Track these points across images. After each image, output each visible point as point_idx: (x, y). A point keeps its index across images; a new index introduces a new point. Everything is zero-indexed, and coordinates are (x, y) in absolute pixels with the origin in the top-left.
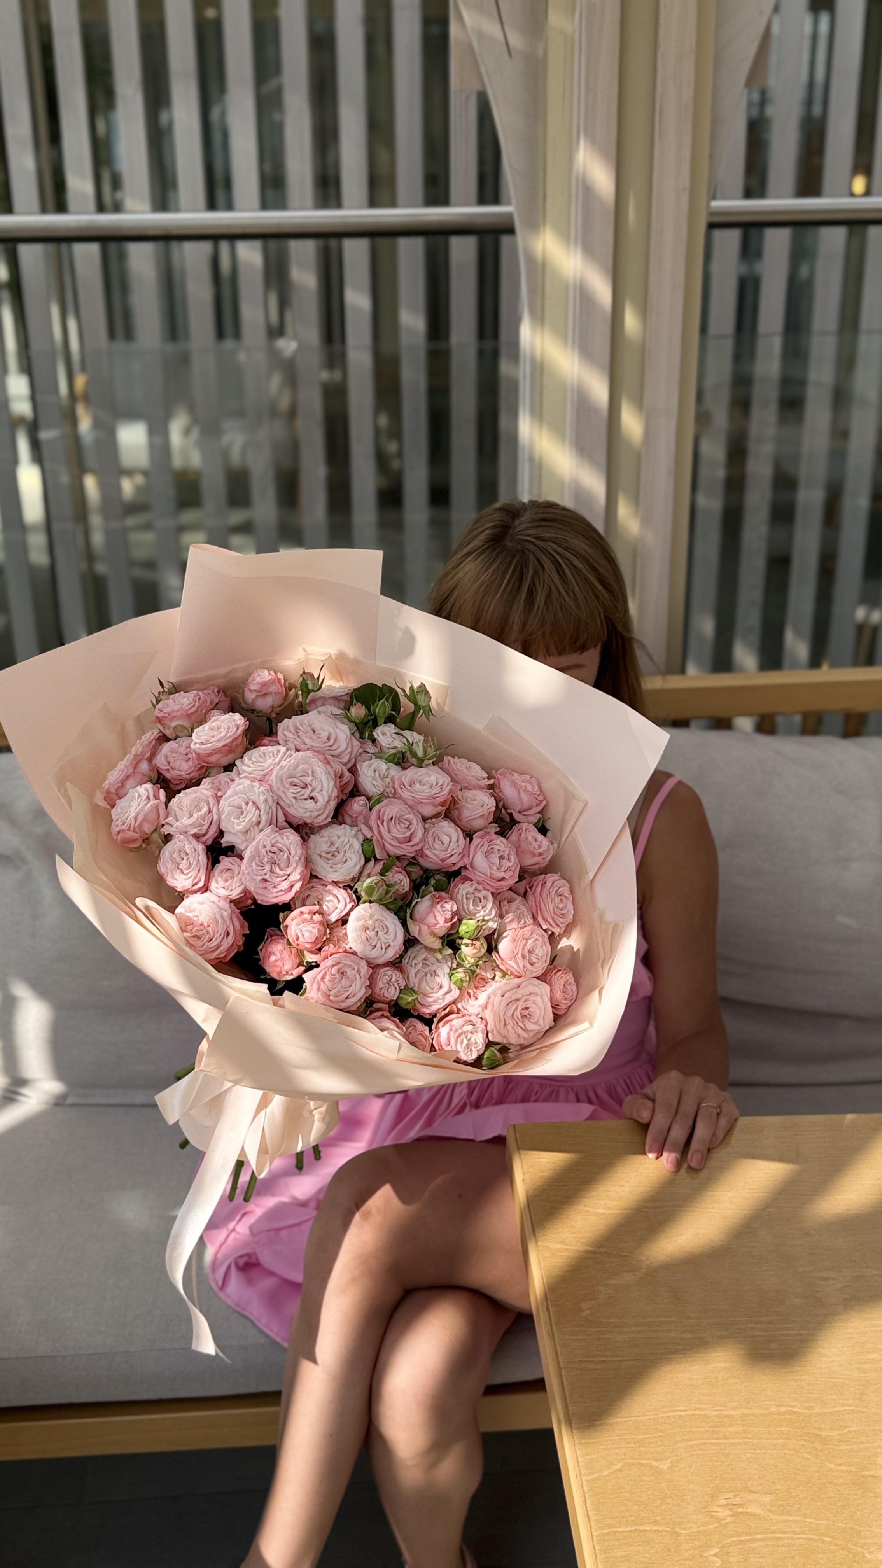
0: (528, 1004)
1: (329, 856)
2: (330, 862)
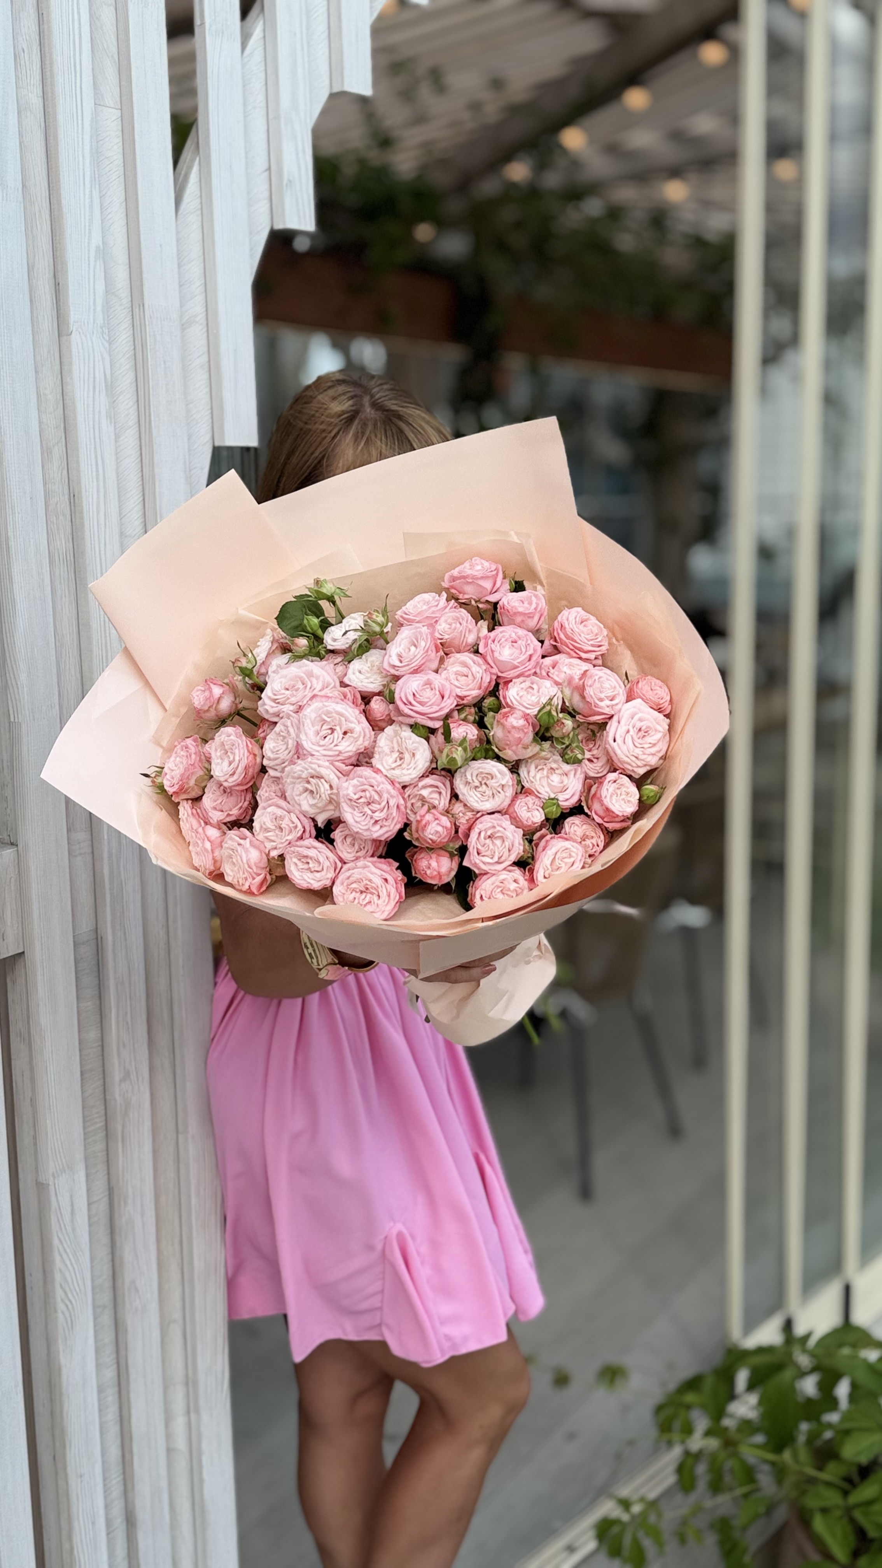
0: (639, 725)
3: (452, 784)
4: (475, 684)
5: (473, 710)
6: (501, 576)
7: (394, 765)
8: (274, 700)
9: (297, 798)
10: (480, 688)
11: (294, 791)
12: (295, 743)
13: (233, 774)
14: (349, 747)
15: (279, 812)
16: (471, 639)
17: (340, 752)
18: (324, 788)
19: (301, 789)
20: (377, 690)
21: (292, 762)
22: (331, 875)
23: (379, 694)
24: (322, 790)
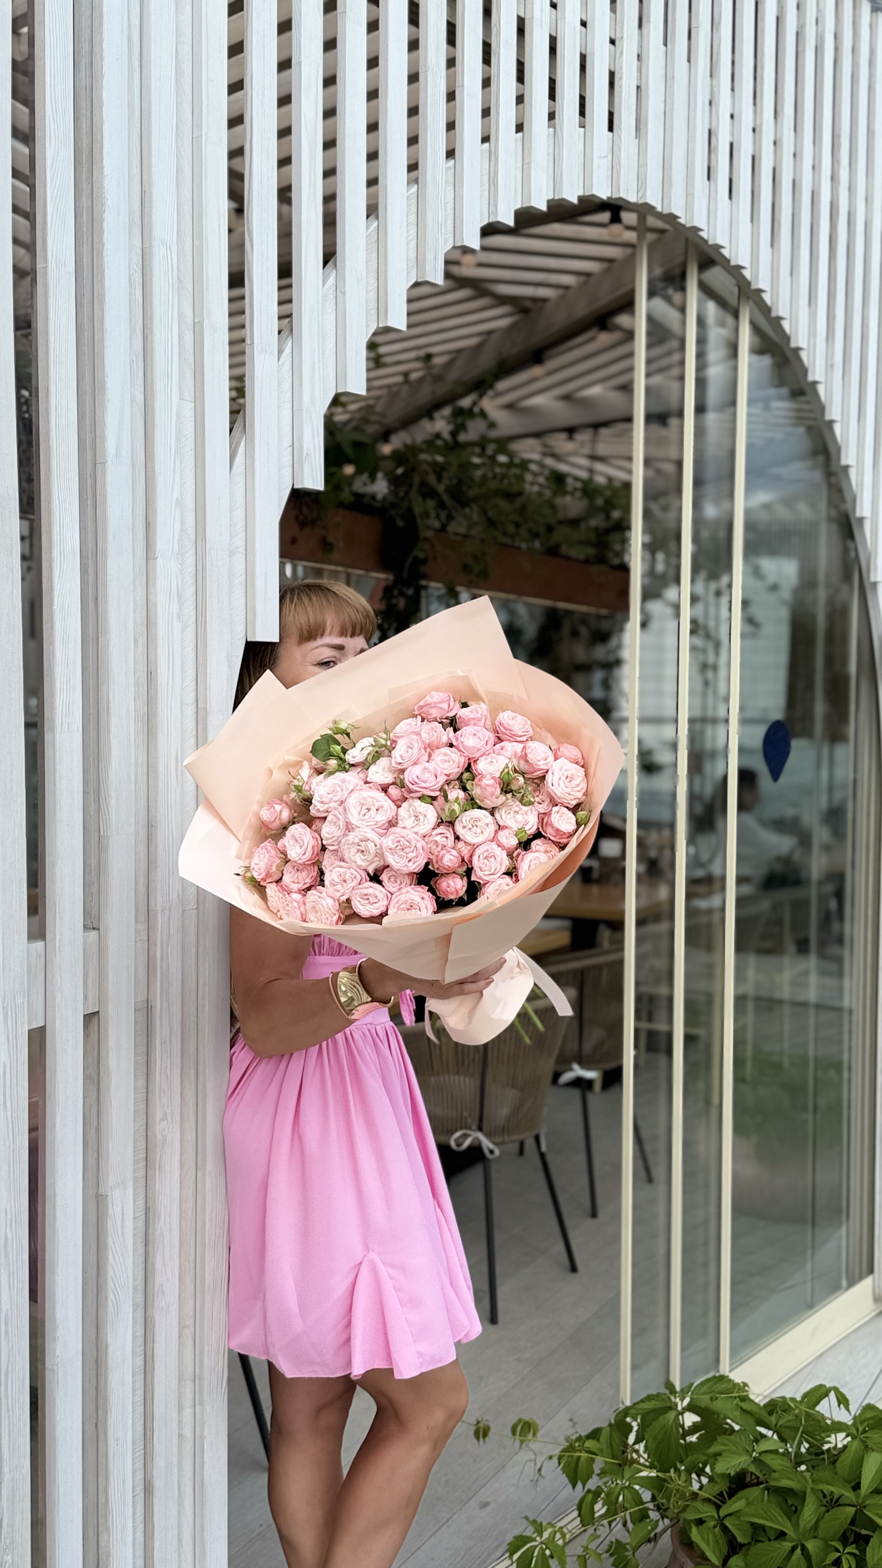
0: (566, 774)
1: (416, 823)
2: (421, 823)
3: (454, 830)
4: (456, 765)
5: (457, 782)
6: (452, 700)
7: (413, 825)
8: (322, 802)
9: (353, 858)
10: (458, 767)
11: (350, 853)
12: (345, 824)
13: (304, 854)
14: (382, 818)
15: (342, 870)
16: (444, 739)
17: (377, 822)
18: (371, 846)
19: (355, 851)
20: (391, 782)
21: (345, 835)
22: (386, 903)
23: (393, 784)
24: (370, 848)
